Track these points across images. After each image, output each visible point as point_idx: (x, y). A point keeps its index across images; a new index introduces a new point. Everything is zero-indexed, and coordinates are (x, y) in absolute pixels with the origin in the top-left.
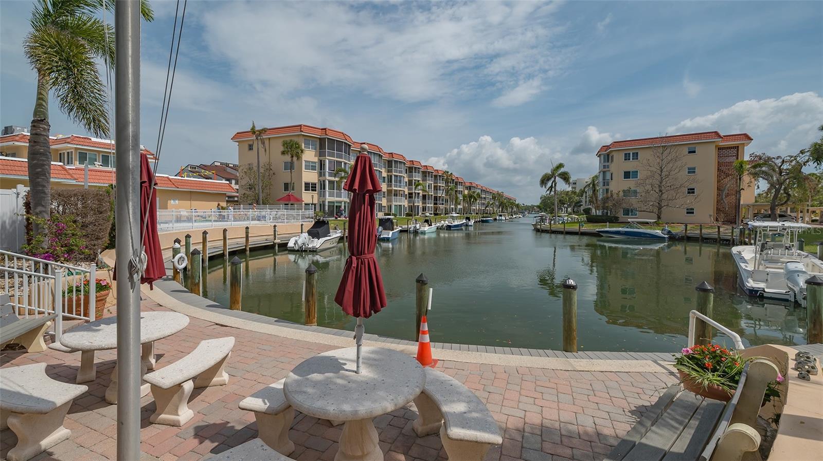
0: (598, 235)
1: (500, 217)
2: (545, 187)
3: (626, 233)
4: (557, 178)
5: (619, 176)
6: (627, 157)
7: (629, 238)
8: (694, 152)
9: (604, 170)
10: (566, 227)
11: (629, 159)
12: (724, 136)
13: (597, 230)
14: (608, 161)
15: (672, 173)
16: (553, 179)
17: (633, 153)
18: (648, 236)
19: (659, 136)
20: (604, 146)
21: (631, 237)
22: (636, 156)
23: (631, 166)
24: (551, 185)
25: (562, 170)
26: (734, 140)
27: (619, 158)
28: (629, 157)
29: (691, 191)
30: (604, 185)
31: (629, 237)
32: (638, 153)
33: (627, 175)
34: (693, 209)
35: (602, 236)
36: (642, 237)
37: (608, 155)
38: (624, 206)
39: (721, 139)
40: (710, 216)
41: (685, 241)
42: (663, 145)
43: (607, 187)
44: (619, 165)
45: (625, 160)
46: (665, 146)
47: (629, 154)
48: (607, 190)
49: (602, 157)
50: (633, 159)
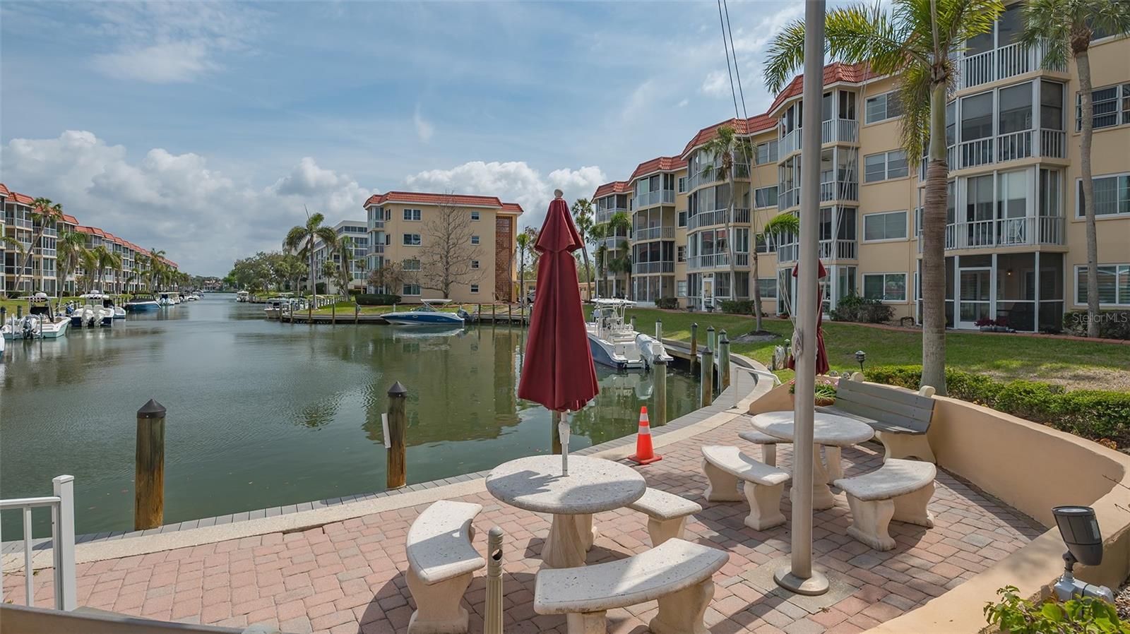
0: (383, 322)
1: (164, 300)
2: (296, 249)
3: (420, 318)
4: (315, 235)
5: (397, 239)
6: (407, 215)
7: (422, 325)
8: (477, 218)
9: (378, 229)
10: (336, 313)
11: (410, 218)
12: (504, 204)
13: (383, 315)
14: (382, 218)
15: (460, 242)
16: (308, 237)
17: (415, 211)
18: (444, 320)
19: (444, 193)
20: (376, 196)
21: (425, 323)
22: (417, 214)
23: (412, 227)
24: (305, 246)
25: (321, 225)
26: (510, 210)
27: (398, 214)
28: (410, 215)
29: (476, 265)
30: (377, 251)
31: (423, 322)
32: (419, 211)
33: (408, 239)
34: (477, 286)
35: (389, 324)
36: (438, 322)
37: (382, 209)
38: (406, 281)
39: (501, 207)
40: (493, 294)
41: (479, 324)
42: (451, 204)
43: (381, 254)
44: (397, 226)
45: (405, 218)
46: (452, 207)
47: (410, 211)
48: (381, 258)
49: (374, 211)
50: (414, 218)
